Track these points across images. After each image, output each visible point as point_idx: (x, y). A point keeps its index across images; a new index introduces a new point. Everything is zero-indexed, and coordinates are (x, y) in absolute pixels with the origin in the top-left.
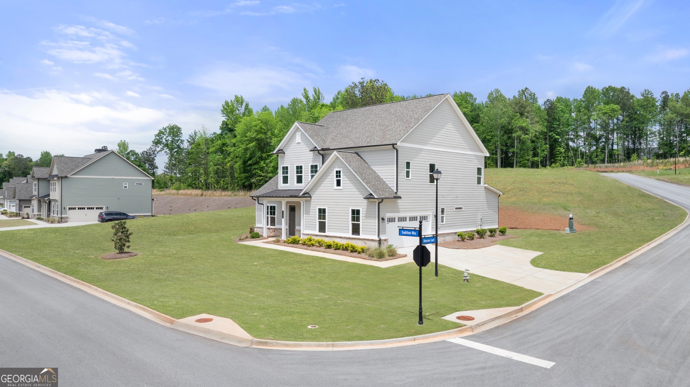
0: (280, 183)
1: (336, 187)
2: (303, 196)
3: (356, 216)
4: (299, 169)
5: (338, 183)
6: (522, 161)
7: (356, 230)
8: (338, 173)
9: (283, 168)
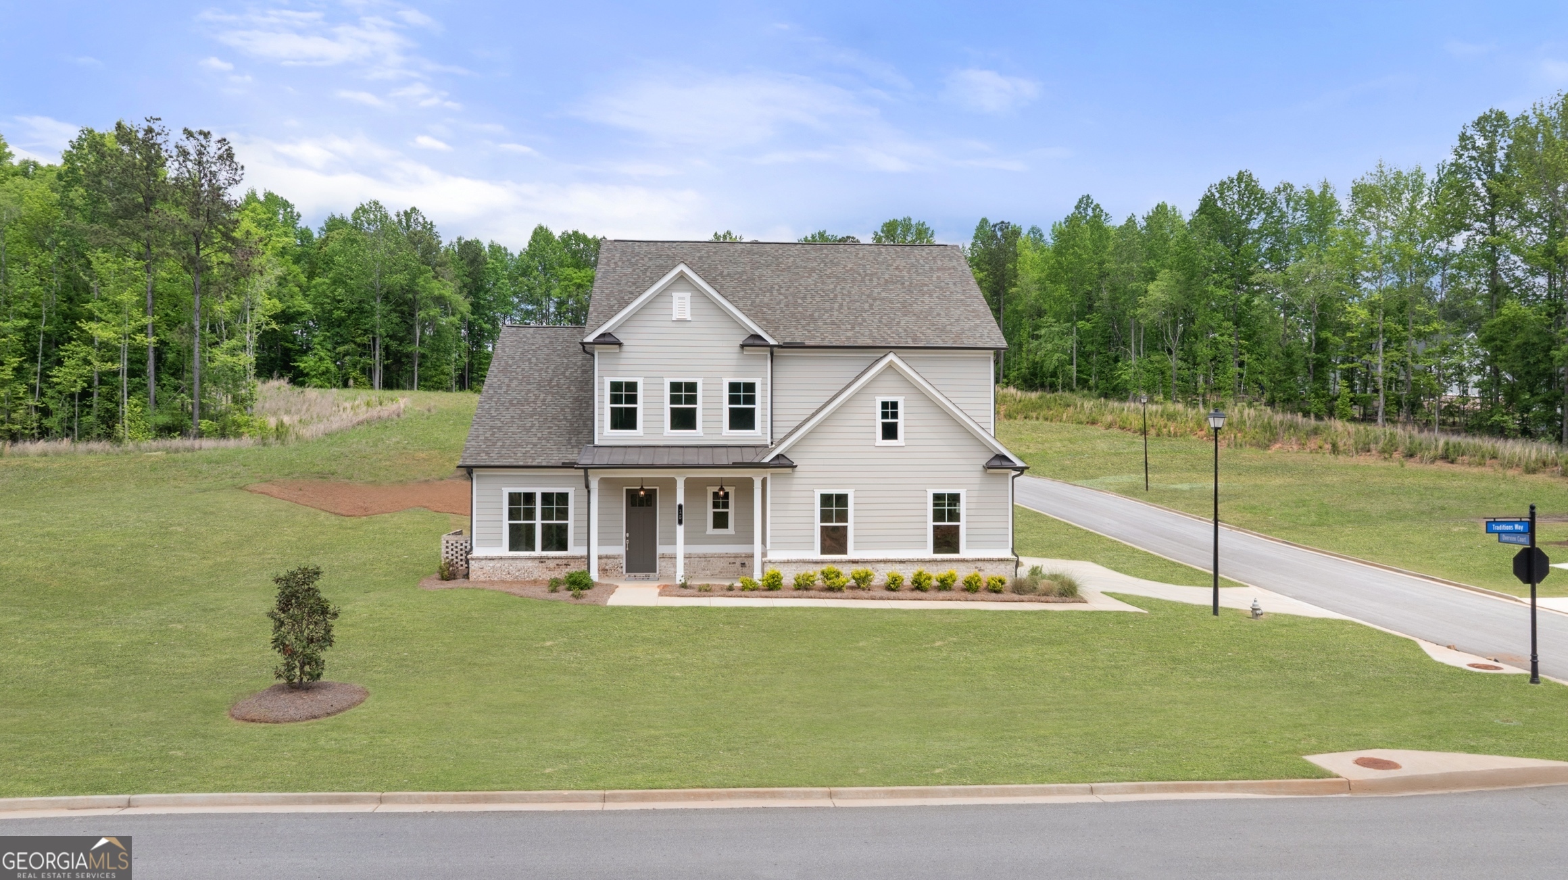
0: (602, 427)
1: (880, 441)
2: (776, 462)
3: (946, 508)
4: (683, 393)
5: (890, 432)
6: (435, 376)
7: (946, 540)
8: (890, 409)
9: (616, 386)
